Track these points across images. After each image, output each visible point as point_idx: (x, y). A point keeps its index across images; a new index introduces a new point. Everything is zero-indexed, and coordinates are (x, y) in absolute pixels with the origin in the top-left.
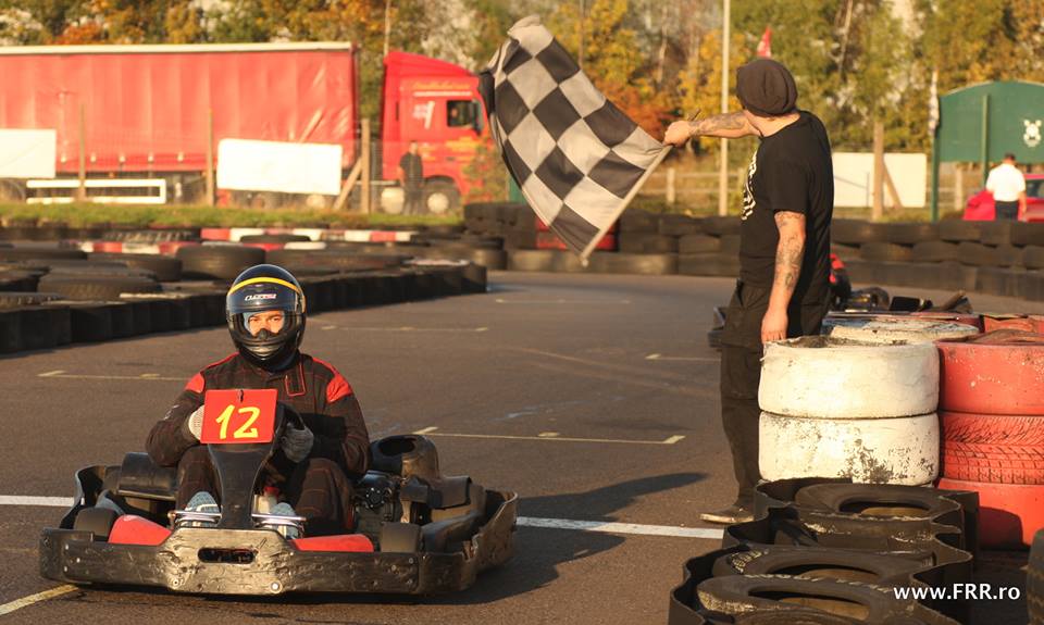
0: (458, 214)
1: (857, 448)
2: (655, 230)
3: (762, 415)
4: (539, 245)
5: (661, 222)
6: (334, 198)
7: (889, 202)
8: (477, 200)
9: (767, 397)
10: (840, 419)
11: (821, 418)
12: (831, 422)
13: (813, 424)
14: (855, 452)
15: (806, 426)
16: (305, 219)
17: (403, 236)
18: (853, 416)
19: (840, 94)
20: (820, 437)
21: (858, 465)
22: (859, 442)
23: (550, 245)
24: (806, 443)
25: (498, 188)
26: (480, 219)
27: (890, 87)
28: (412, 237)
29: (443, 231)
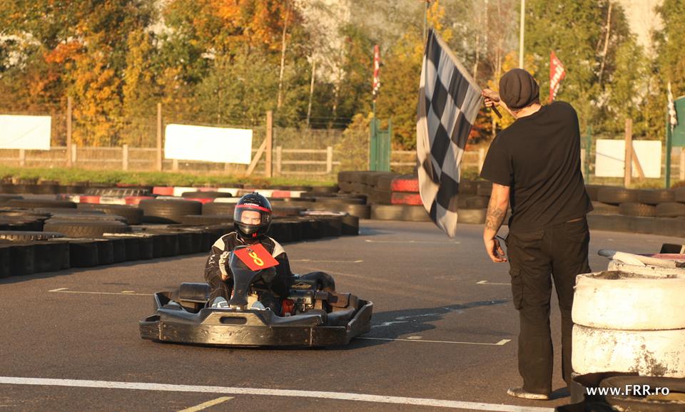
0: (333, 178)
1: (642, 351)
2: (475, 193)
3: (574, 327)
4: (393, 202)
5: (479, 186)
6: (247, 167)
7: (636, 174)
8: (348, 169)
9: (578, 314)
10: (630, 330)
11: (617, 330)
12: (624, 332)
13: (611, 334)
14: (641, 354)
15: (606, 335)
16: (225, 181)
17: (296, 194)
18: (640, 329)
19: (600, 98)
20: (616, 343)
21: (643, 364)
22: (643, 347)
23: (401, 202)
24: (606, 347)
25: (362, 161)
26: (350, 182)
27: (635, 94)
28: (301, 194)
29: (323, 190)
